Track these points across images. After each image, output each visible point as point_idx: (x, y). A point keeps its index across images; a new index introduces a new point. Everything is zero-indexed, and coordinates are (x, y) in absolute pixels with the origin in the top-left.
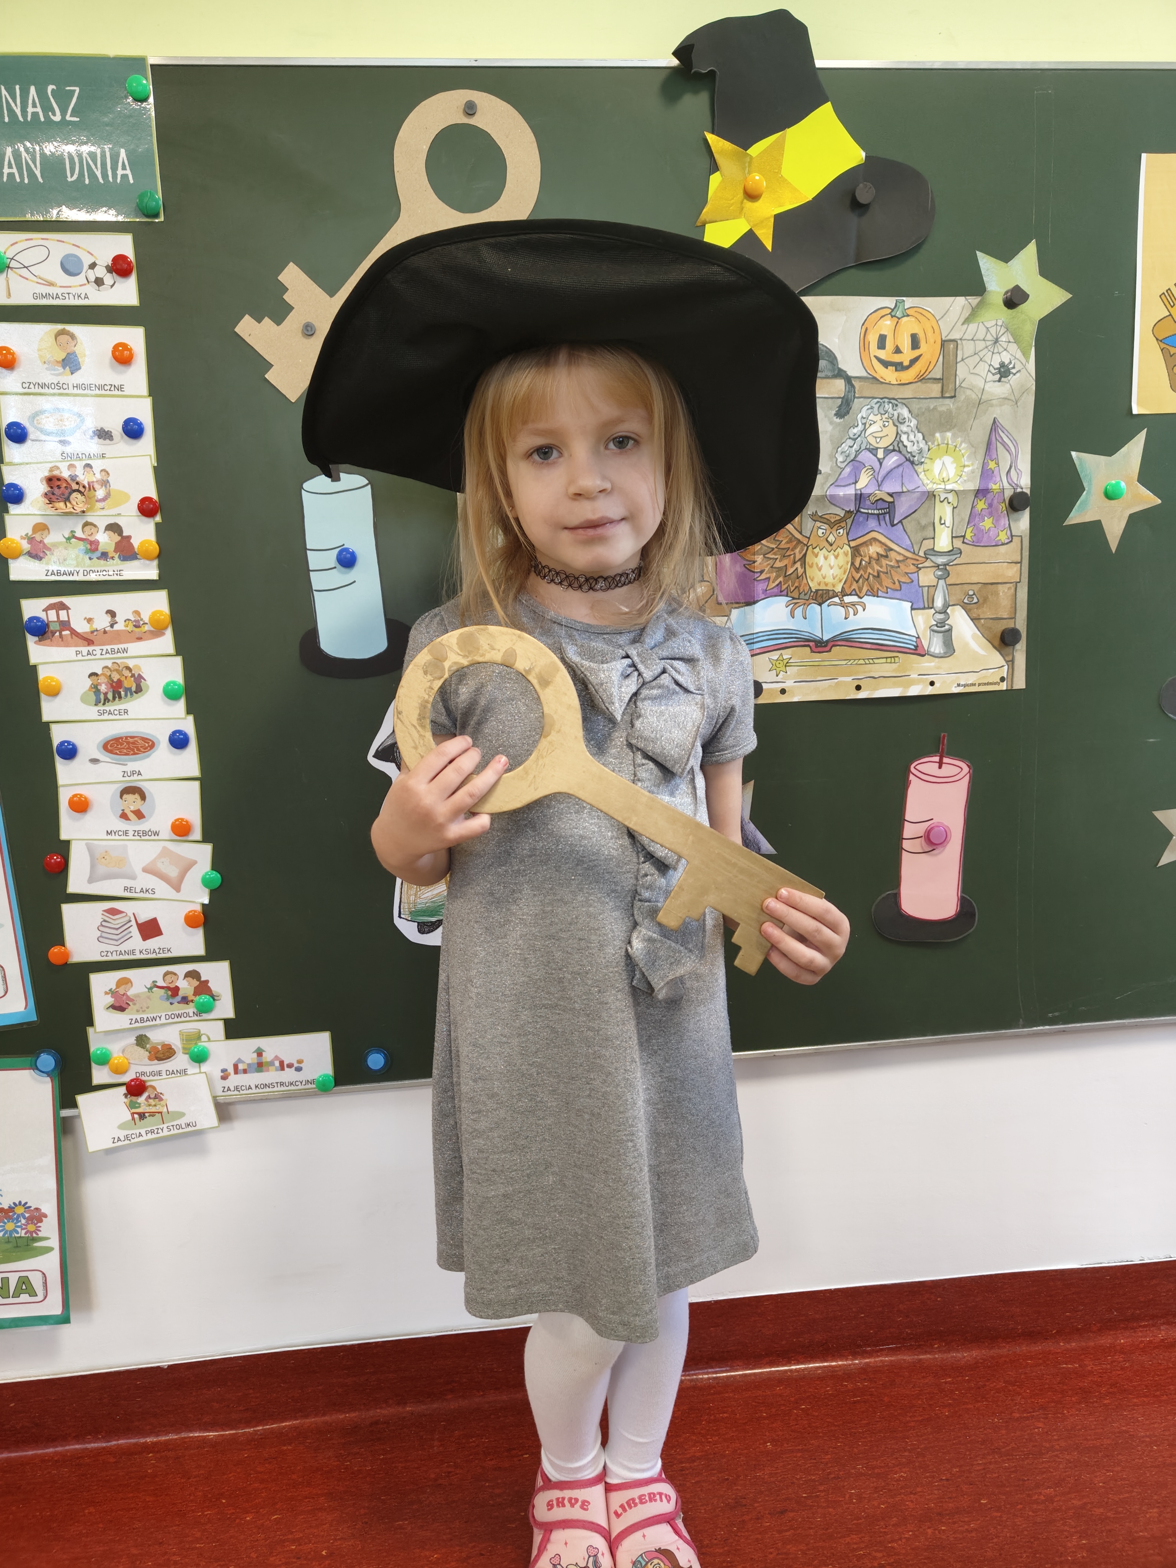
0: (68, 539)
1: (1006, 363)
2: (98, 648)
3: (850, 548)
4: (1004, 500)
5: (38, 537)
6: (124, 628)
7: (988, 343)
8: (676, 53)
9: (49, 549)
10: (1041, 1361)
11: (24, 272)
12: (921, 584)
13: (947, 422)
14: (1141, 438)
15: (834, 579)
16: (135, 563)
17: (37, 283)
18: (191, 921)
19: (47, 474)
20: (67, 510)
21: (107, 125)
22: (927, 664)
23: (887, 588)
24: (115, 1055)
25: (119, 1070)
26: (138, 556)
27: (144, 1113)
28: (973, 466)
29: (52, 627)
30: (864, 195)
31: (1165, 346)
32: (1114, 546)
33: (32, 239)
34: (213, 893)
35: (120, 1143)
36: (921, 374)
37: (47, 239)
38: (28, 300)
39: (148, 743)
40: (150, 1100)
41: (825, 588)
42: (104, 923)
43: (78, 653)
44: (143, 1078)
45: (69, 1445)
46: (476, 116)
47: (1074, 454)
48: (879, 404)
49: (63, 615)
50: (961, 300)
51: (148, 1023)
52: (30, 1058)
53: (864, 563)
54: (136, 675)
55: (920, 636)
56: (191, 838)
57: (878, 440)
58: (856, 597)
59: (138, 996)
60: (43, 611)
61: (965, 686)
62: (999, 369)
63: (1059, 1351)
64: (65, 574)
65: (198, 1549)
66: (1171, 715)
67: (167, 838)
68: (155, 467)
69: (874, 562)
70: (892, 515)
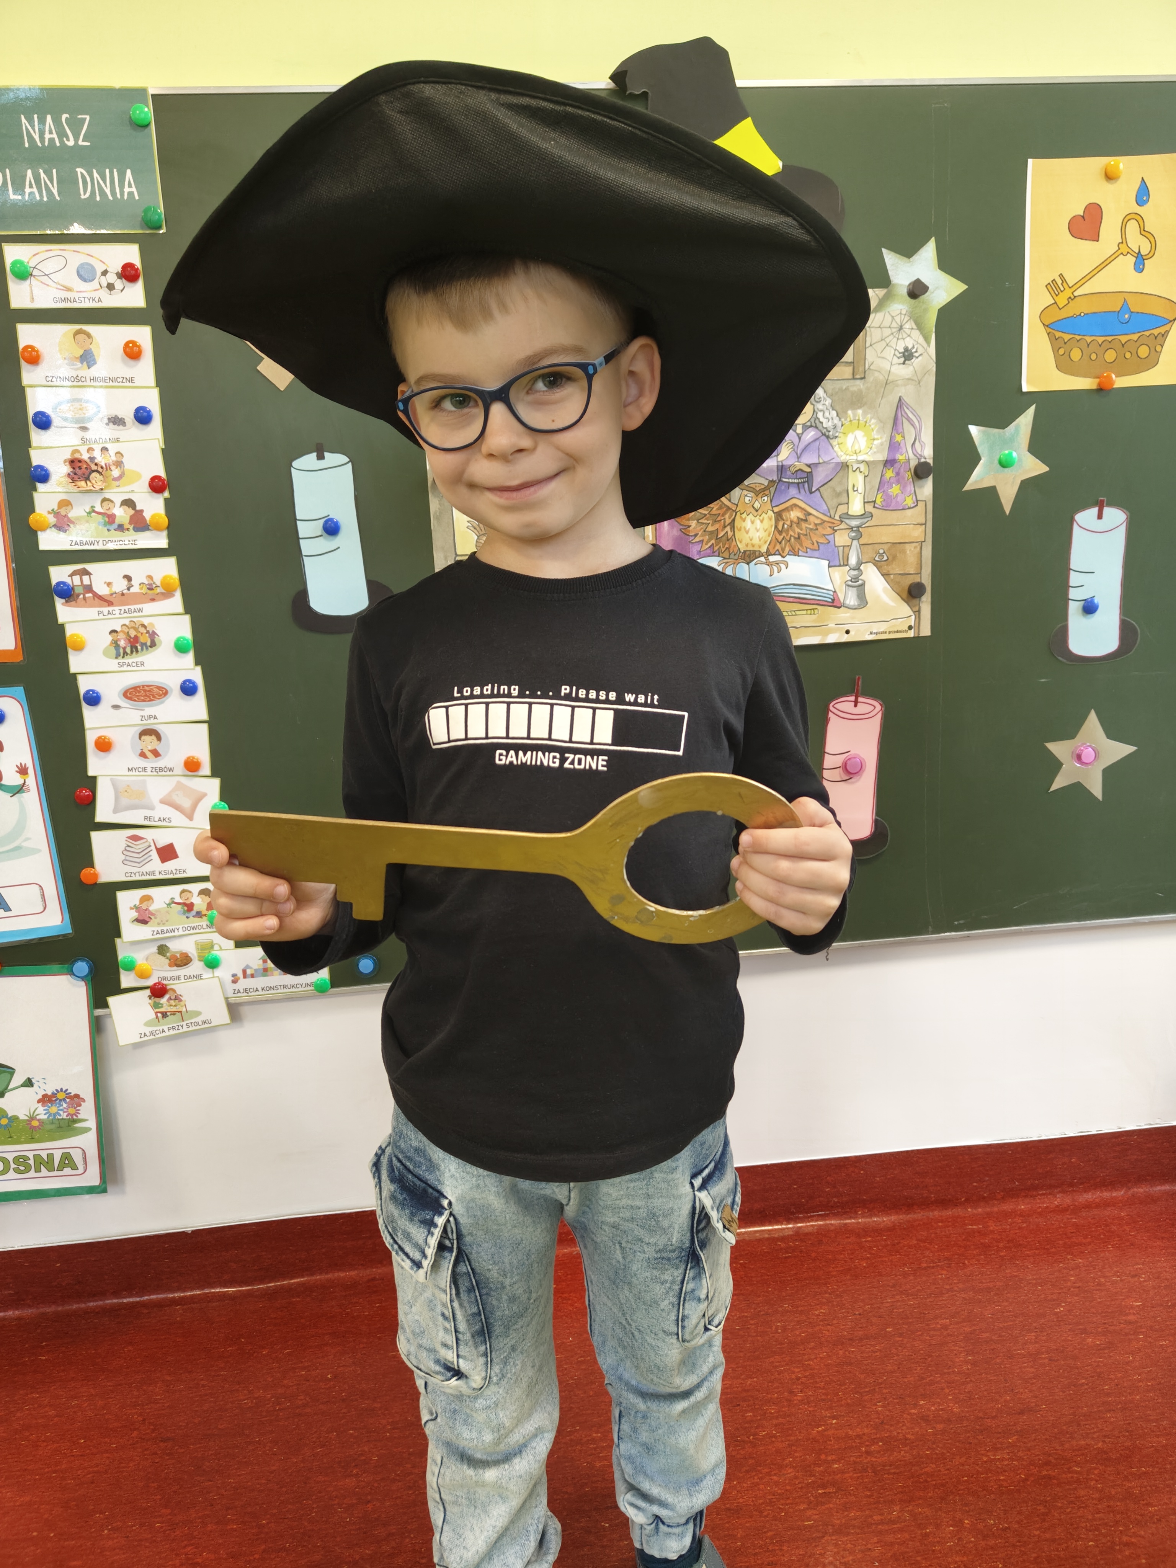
0: (89, 513)
1: (910, 347)
2: (117, 608)
3: (774, 513)
4: (910, 469)
5: (63, 512)
6: (139, 591)
7: (894, 330)
8: (612, 78)
9: (73, 523)
10: (950, 1224)
11: (45, 279)
12: (837, 545)
13: (857, 401)
14: (1029, 414)
15: (760, 540)
16: (147, 534)
17: (57, 288)
19: (68, 456)
20: (88, 488)
22: (842, 615)
23: (807, 548)
24: (140, 962)
25: (143, 976)
26: (150, 528)
27: (166, 1012)
28: (882, 440)
29: (78, 590)
31: (1051, 330)
32: (1007, 510)
33: (51, 250)
35: (146, 1038)
37: (65, 250)
38: (49, 304)
39: (162, 691)
40: (171, 1001)
41: (752, 549)
42: (127, 848)
43: (99, 613)
44: (164, 982)
45: (107, 1299)
47: (971, 428)
51: (168, 935)
52: (67, 966)
53: (786, 526)
54: (151, 632)
55: (837, 591)
56: (201, 773)
58: (780, 556)
59: (158, 911)
60: (69, 576)
61: (877, 633)
62: (903, 353)
63: (967, 1215)
64: (87, 544)
65: (222, 1375)
66: (1060, 658)
67: (180, 773)
68: (163, 449)
69: (794, 526)
70: (810, 484)
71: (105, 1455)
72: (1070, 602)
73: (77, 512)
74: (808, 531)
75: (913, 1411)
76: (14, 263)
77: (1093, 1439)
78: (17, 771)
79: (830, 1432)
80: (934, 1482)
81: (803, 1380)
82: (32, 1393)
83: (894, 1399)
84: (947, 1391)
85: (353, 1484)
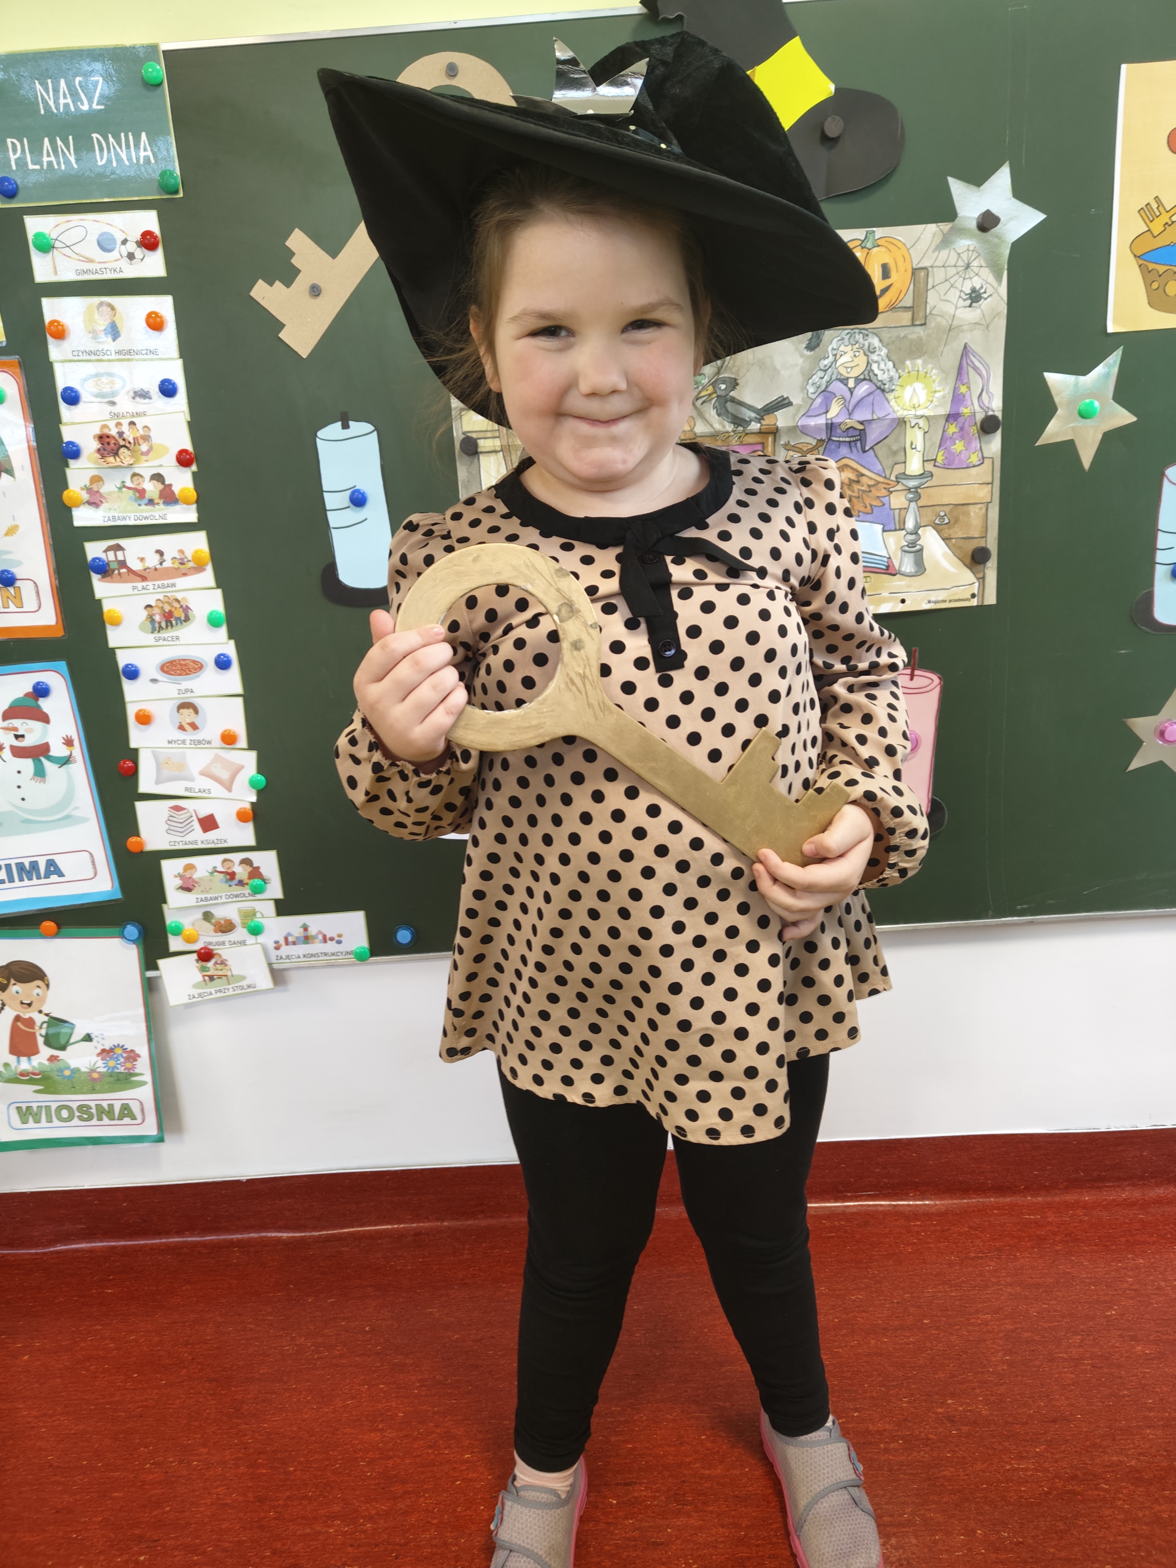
0: (120, 488)
1: (978, 287)
2: (150, 584)
4: (976, 423)
5: (95, 489)
6: (171, 565)
7: (960, 269)
8: (643, 2)
10: (1006, 1212)
11: (67, 251)
12: (892, 508)
13: (917, 350)
14: (1117, 356)
16: (177, 507)
17: (79, 260)
18: (242, 817)
19: (97, 431)
20: (118, 464)
22: (898, 583)
23: (859, 511)
24: (186, 927)
25: (189, 940)
26: (180, 502)
27: (213, 976)
28: (944, 392)
29: (113, 566)
30: (833, 128)
31: (1144, 262)
32: (1087, 465)
33: (71, 220)
34: (260, 793)
35: (195, 1000)
36: (892, 302)
37: (85, 220)
38: (73, 277)
39: (197, 665)
40: (217, 966)
42: (171, 818)
43: (134, 588)
44: (211, 947)
45: (173, 1238)
46: (458, 78)
47: (1047, 374)
48: (849, 335)
49: (120, 555)
50: (932, 228)
51: (212, 902)
52: (118, 929)
54: (184, 607)
55: (892, 557)
56: (238, 745)
59: (201, 879)
60: (104, 552)
61: (936, 602)
62: (970, 294)
63: (1025, 1204)
64: (119, 519)
65: (269, 1320)
66: (1144, 628)
67: (219, 746)
68: (189, 422)
70: (863, 442)
71: (156, 1391)
72: (1158, 566)
73: (108, 487)
74: (861, 493)
75: (939, 1410)
76: (37, 235)
77: (1127, 1456)
78: (64, 743)
80: (950, 1487)
83: (921, 1395)
84: (978, 1391)
85: (378, 1439)
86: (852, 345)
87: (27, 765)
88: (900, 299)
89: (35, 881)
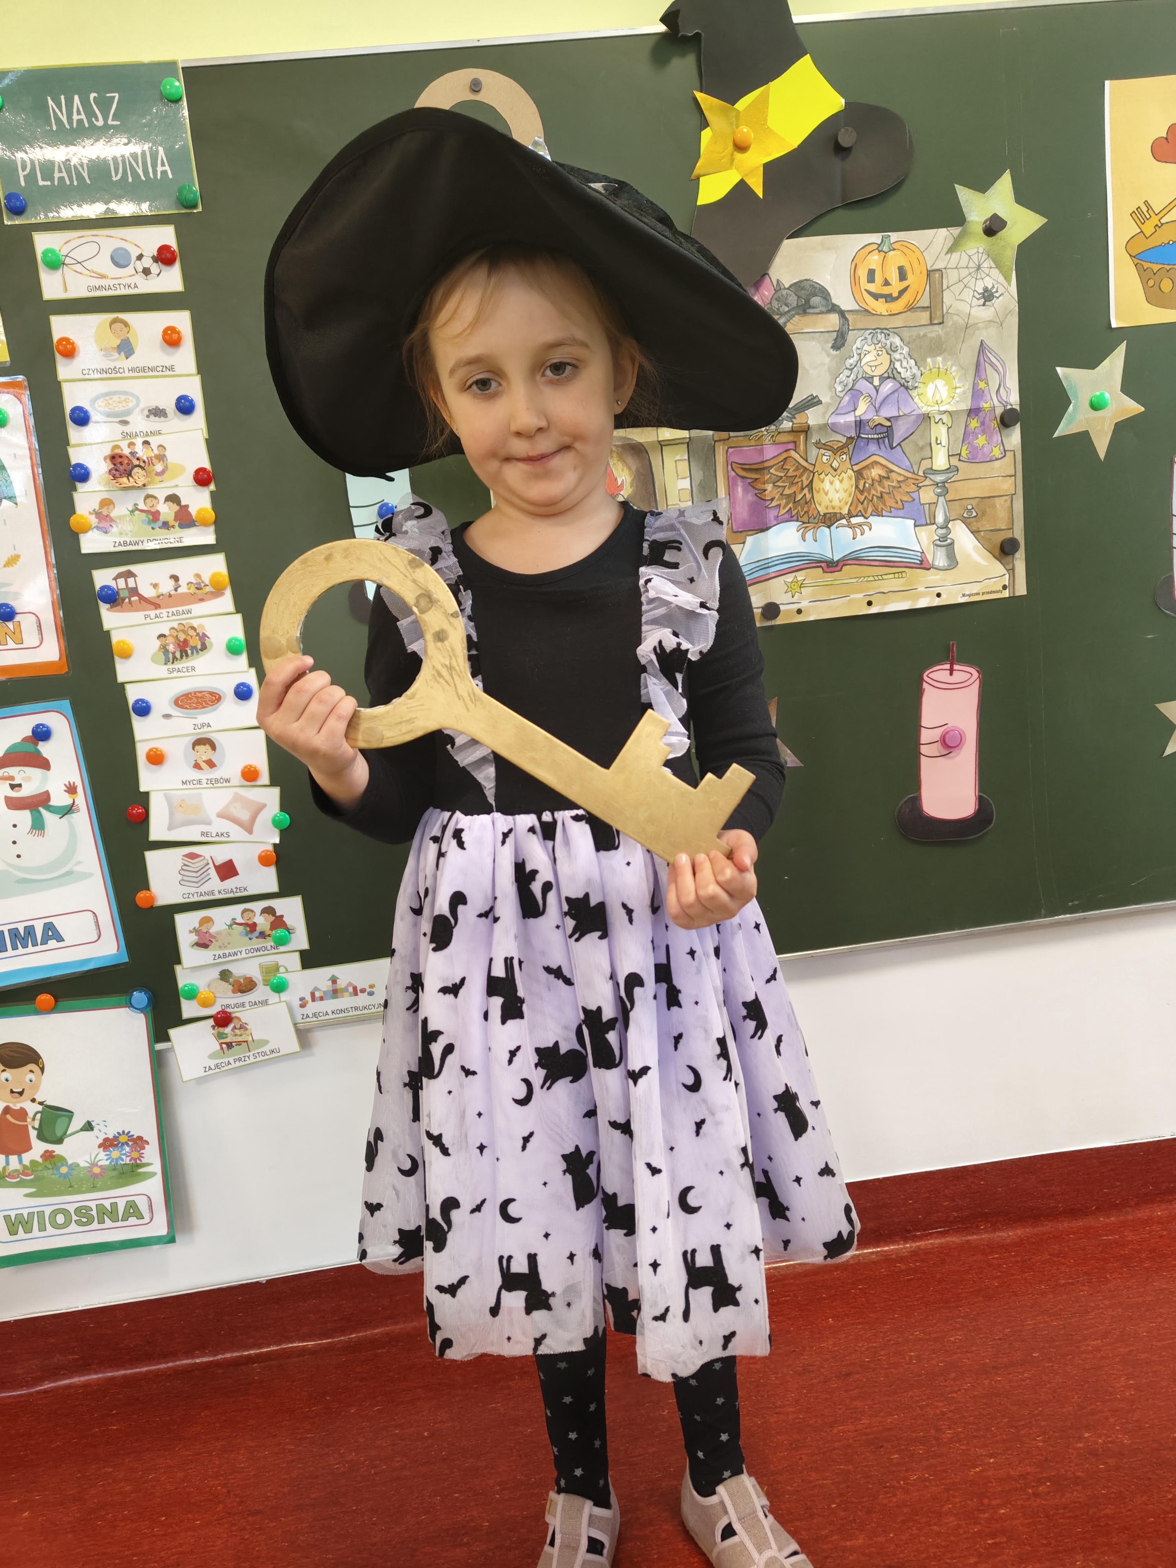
0: (132, 512)
1: (990, 288)
2: (164, 612)
3: (854, 472)
4: (996, 417)
5: (105, 512)
6: (186, 591)
7: (971, 270)
8: (663, 20)
9: (115, 522)
10: (1083, 1235)
11: (78, 267)
12: (922, 502)
13: (937, 348)
14: (1121, 350)
15: (840, 502)
16: (193, 530)
17: (91, 276)
18: (264, 860)
19: (108, 452)
20: (130, 485)
21: (146, 127)
22: (932, 577)
23: (890, 507)
24: (201, 990)
25: (205, 1004)
26: (196, 524)
27: (231, 1043)
28: (964, 387)
29: (123, 594)
30: (845, 140)
31: (1139, 261)
32: (1102, 455)
33: (83, 237)
34: (283, 833)
35: (211, 1072)
36: (910, 304)
37: (98, 236)
38: (84, 293)
39: (215, 697)
40: (236, 1031)
41: (832, 511)
42: (185, 868)
43: (146, 617)
44: (228, 1010)
45: (179, 1360)
46: (482, 93)
47: (1059, 370)
48: (872, 335)
49: (131, 582)
50: (943, 232)
51: (230, 958)
52: (124, 997)
53: (867, 485)
54: (201, 634)
55: (925, 551)
56: (259, 783)
57: (873, 368)
58: (862, 518)
59: (219, 933)
60: (113, 579)
61: (969, 595)
62: (983, 294)
63: (1099, 1225)
64: (131, 544)
65: (309, 1438)
66: (1168, 612)
67: (238, 784)
68: (206, 439)
69: (876, 484)
70: (890, 439)
71: (190, 1533)
72: (1174, 550)
73: (120, 510)
75: (1079, 1445)
76: (45, 253)
78: (65, 791)
79: (990, 1473)
80: (1117, 1526)
81: (950, 1415)
82: (104, 1467)
83: (1055, 1432)
86: (875, 344)
87: (24, 817)
88: (917, 300)
89: (31, 949)
